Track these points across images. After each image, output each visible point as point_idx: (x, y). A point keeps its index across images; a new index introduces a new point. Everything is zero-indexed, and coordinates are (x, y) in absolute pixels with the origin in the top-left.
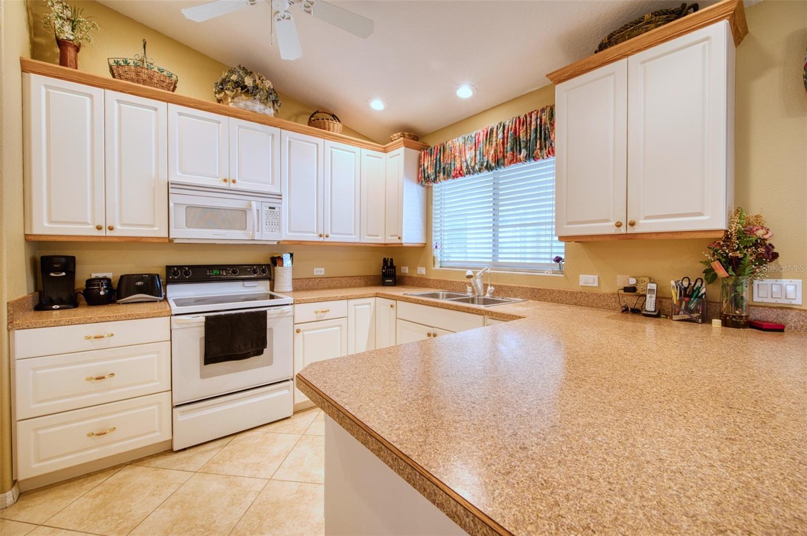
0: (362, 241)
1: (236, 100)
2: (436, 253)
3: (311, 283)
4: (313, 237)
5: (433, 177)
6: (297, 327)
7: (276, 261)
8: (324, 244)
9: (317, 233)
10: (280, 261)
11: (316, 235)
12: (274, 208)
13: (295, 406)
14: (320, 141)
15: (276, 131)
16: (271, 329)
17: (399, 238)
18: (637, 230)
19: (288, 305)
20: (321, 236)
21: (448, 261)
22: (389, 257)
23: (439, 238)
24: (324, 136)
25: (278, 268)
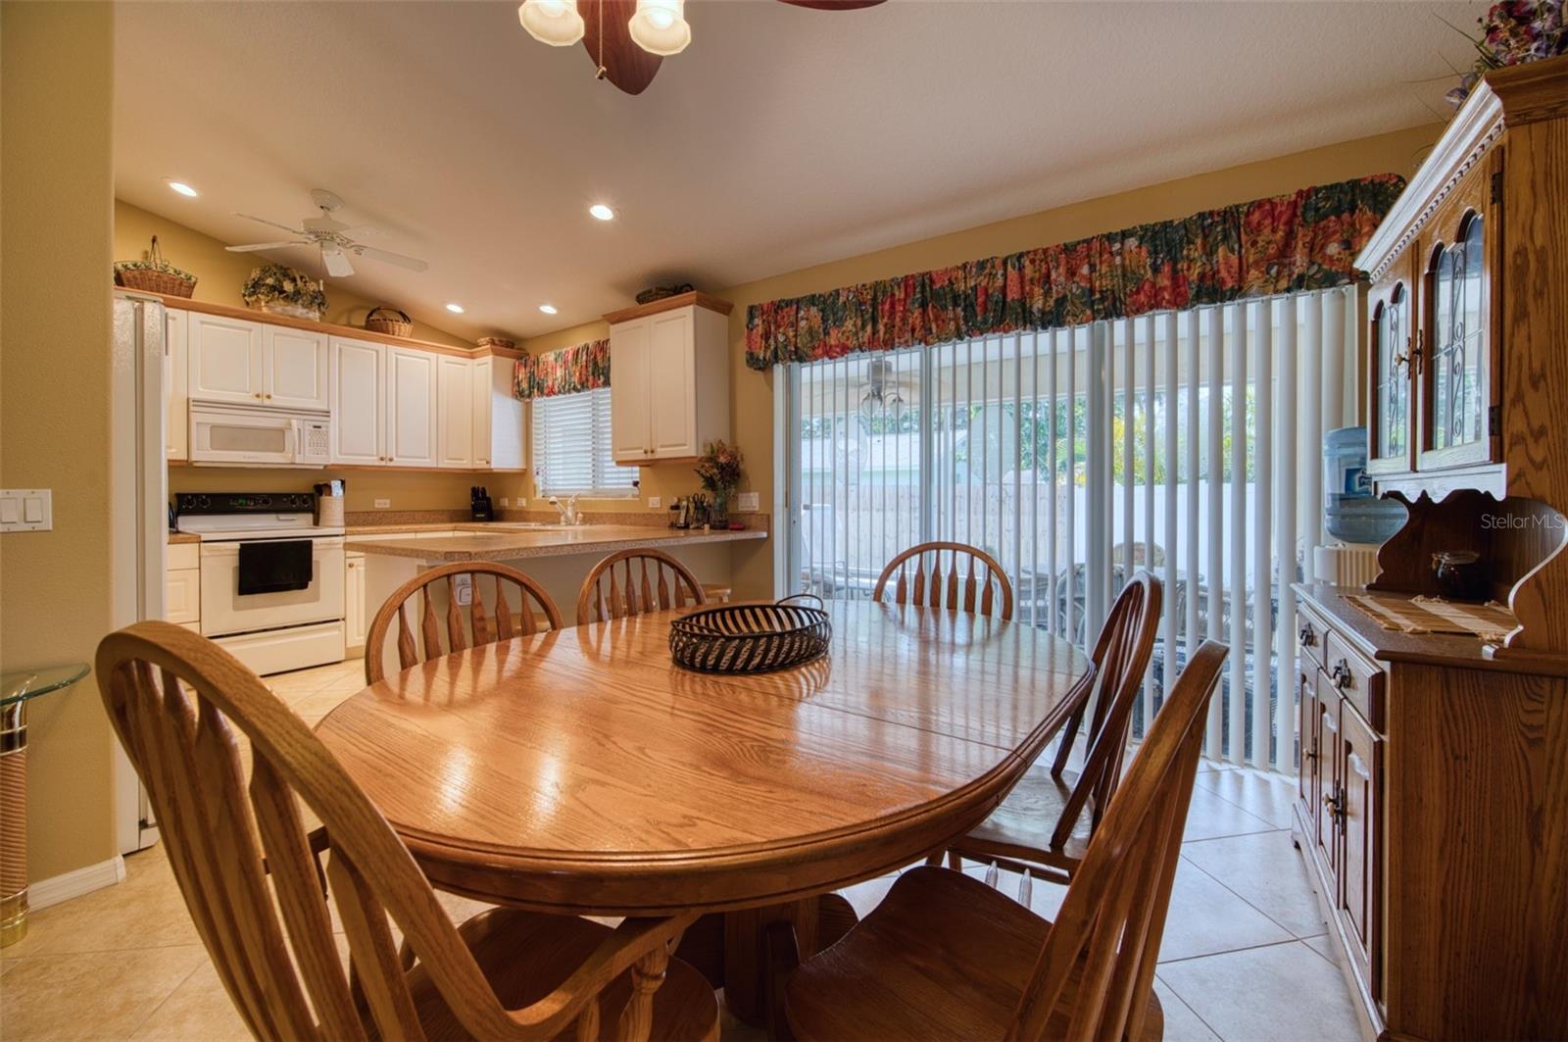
0: (441, 466)
1: (271, 304)
2: (538, 480)
3: (370, 518)
4: (372, 461)
5: (527, 392)
6: (349, 561)
7: (323, 489)
8: (386, 469)
9: (377, 455)
10: (327, 490)
11: (376, 458)
12: (319, 427)
13: (347, 650)
14: (381, 347)
15: (324, 337)
16: (317, 562)
17: (487, 463)
18: (657, 456)
19: (338, 536)
20: (382, 459)
21: (554, 490)
22: (479, 485)
23: (543, 463)
24: (387, 342)
25: (324, 499)
